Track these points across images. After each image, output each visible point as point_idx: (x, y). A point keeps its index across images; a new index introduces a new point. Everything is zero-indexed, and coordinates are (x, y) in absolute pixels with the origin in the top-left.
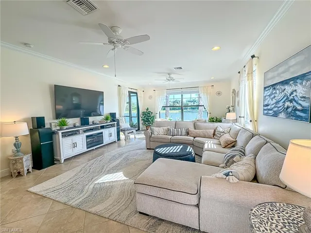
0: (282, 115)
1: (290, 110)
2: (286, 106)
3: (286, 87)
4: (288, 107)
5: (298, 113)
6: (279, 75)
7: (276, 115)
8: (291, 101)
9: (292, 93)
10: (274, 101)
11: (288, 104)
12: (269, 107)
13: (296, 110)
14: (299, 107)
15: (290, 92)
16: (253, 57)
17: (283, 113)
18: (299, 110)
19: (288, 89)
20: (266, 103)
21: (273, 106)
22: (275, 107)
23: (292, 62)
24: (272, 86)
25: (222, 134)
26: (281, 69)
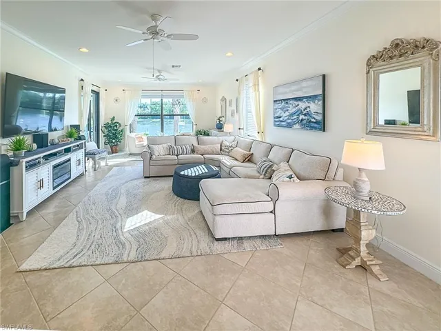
0: (297, 126)
1: (304, 122)
2: (300, 119)
3: (300, 103)
4: (302, 120)
5: (313, 125)
6: (291, 92)
7: (289, 126)
8: (305, 115)
9: (306, 109)
10: (287, 114)
11: (301, 117)
12: (281, 119)
13: (310, 121)
14: (313, 120)
15: (303, 107)
16: (259, 69)
17: (297, 125)
18: (313, 122)
19: (302, 105)
20: (277, 115)
21: (286, 118)
22: (288, 119)
23: (304, 84)
24: (284, 100)
25: (230, 149)
26: (294, 88)
